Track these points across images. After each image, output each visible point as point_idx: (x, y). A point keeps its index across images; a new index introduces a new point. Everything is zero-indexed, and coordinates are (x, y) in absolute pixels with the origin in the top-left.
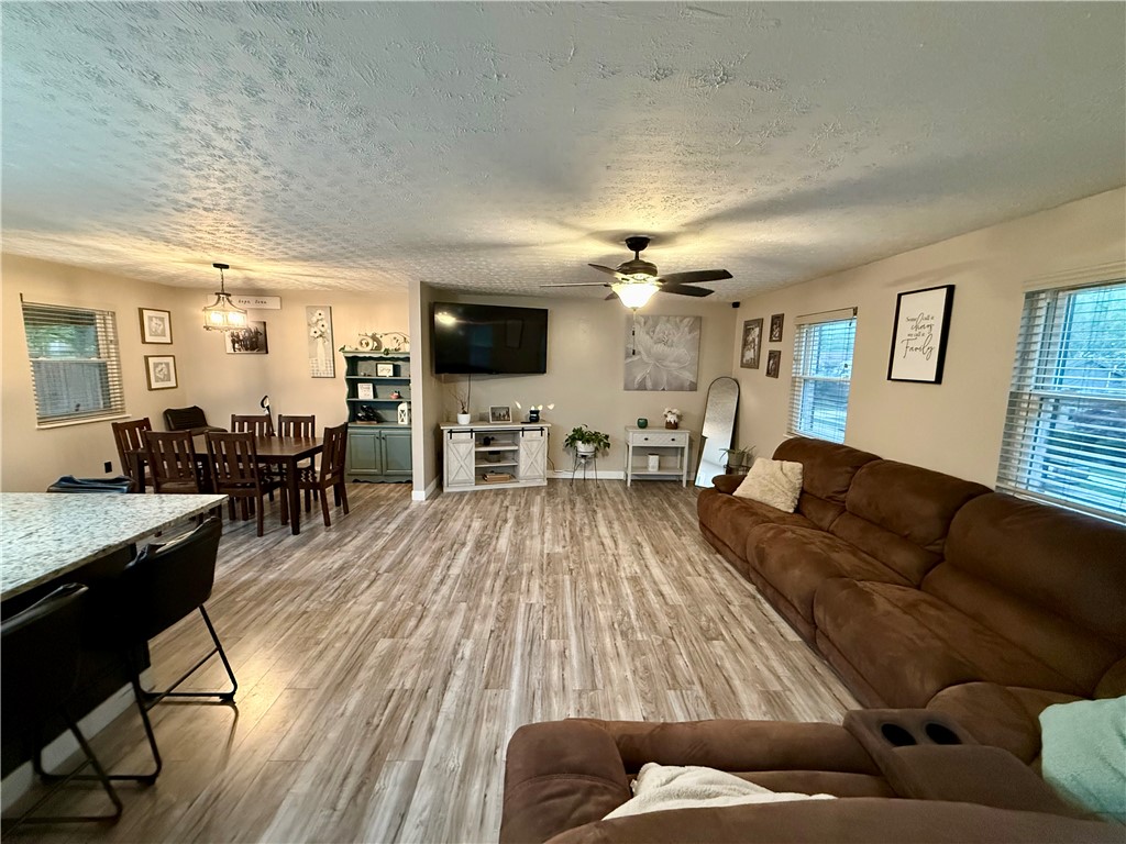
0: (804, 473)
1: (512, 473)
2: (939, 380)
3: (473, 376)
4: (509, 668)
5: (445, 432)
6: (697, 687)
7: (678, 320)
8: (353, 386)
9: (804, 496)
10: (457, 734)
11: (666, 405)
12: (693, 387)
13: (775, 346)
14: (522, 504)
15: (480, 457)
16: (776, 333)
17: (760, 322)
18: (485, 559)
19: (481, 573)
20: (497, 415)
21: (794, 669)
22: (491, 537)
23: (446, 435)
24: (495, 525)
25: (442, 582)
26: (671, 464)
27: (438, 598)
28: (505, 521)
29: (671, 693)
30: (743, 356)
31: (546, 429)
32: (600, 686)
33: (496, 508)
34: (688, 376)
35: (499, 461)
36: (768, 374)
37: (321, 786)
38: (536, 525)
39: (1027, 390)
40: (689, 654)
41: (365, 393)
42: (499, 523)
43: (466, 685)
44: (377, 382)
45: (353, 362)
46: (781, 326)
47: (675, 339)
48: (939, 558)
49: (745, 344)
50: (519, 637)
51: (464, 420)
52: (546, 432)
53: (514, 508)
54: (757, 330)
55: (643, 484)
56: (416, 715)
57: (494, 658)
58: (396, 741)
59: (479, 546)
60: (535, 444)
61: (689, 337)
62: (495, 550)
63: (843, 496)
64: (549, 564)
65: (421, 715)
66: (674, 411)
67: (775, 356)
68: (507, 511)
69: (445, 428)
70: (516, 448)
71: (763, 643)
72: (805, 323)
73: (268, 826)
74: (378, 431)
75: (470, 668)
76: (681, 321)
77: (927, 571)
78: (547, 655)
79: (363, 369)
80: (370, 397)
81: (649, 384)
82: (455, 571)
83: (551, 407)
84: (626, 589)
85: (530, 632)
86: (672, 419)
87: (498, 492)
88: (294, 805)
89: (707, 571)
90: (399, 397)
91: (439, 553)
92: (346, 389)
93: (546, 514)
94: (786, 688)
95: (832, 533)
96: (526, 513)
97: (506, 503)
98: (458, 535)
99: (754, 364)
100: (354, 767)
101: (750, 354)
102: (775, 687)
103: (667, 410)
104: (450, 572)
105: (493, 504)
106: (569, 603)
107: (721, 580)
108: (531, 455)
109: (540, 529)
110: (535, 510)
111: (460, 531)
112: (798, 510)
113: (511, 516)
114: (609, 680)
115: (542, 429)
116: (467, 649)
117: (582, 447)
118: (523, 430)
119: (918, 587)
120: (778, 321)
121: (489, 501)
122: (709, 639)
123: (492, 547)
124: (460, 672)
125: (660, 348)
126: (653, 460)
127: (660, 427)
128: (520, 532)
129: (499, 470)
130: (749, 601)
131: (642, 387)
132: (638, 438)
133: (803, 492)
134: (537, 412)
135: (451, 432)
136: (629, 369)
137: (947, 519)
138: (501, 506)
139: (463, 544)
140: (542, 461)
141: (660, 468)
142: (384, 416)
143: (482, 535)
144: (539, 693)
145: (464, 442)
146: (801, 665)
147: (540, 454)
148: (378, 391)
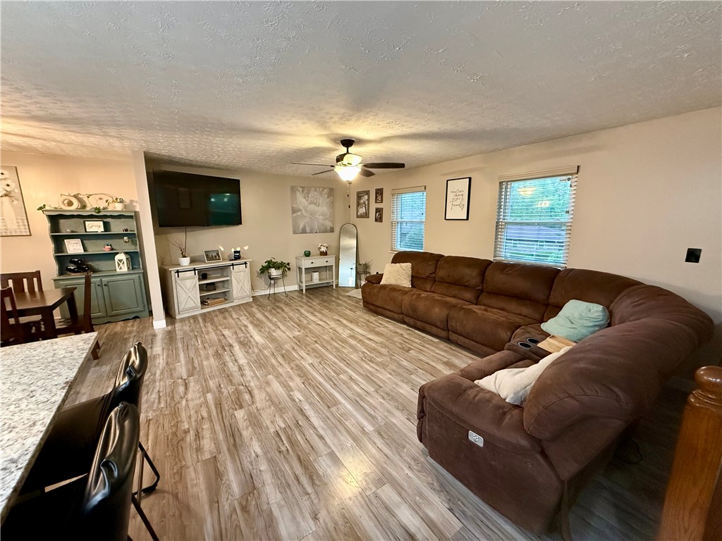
0: (413, 268)
1: (225, 296)
2: (467, 219)
3: (189, 229)
4: (331, 394)
5: (173, 273)
6: (419, 370)
7: (321, 189)
8: (58, 241)
9: (414, 278)
10: (337, 432)
11: (319, 241)
12: (332, 230)
13: (379, 206)
15: (202, 288)
16: (379, 198)
17: (367, 193)
18: (256, 349)
19: (262, 357)
20: (210, 256)
21: (445, 351)
22: (246, 337)
23: (174, 275)
24: (241, 330)
25: (241, 369)
26: (324, 277)
28: (246, 326)
29: (412, 376)
30: (357, 212)
31: (248, 263)
32: (382, 385)
34: (328, 224)
35: (215, 290)
36: (376, 220)
37: (288, 490)
38: (269, 324)
39: (501, 220)
40: (405, 359)
41: (74, 247)
42: (243, 328)
43: (317, 411)
44: (85, 238)
45: (55, 220)
46: (382, 194)
47: (321, 201)
48: (482, 291)
49: (358, 204)
50: (322, 380)
51: (185, 262)
52: (248, 265)
54: (366, 197)
55: (313, 290)
56: (304, 435)
57: (318, 395)
58: (307, 451)
59: (244, 344)
60: (242, 274)
61: (328, 200)
62: (257, 343)
63: (433, 275)
64: (299, 341)
65: (306, 433)
66: (325, 245)
67: (379, 211)
68: (240, 320)
69: (172, 270)
70: (228, 278)
71: (428, 346)
72: (396, 192)
73: (277, 523)
74: (99, 279)
75: (311, 404)
76: (323, 191)
77: (478, 297)
78: (344, 382)
79: (66, 227)
80: (81, 251)
81: (308, 230)
83: (246, 248)
84: (353, 342)
85: (324, 376)
86: (323, 249)
87: (219, 312)
88: (280, 507)
89: (382, 324)
90: (112, 249)
91: (218, 355)
92: (51, 246)
93: (269, 317)
94: (449, 359)
95: (433, 292)
99: (366, 215)
100: (297, 472)
101: (362, 210)
102: (446, 360)
103: (320, 244)
106: (330, 356)
107: (391, 327)
108: (240, 282)
109: (274, 325)
112: (413, 286)
113: (246, 323)
114: (384, 382)
115: (246, 263)
116: (298, 396)
117: (274, 272)
118: (233, 265)
119: (476, 304)
120: (379, 192)
122: (408, 351)
123: (253, 342)
124: (306, 407)
125: (313, 206)
126: (316, 275)
127: (317, 255)
128: (263, 330)
129: (214, 297)
130: (408, 332)
131: (304, 231)
132: (306, 263)
133: (412, 277)
134: (239, 252)
135: (177, 272)
136: (294, 220)
137: (483, 274)
139: (231, 346)
140: (247, 286)
141: (320, 280)
142: (96, 267)
143: (238, 337)
144: (357, 399)
145: (188, 278)
146: (446, 349)
147: (246, 281)
148: (86, 245)
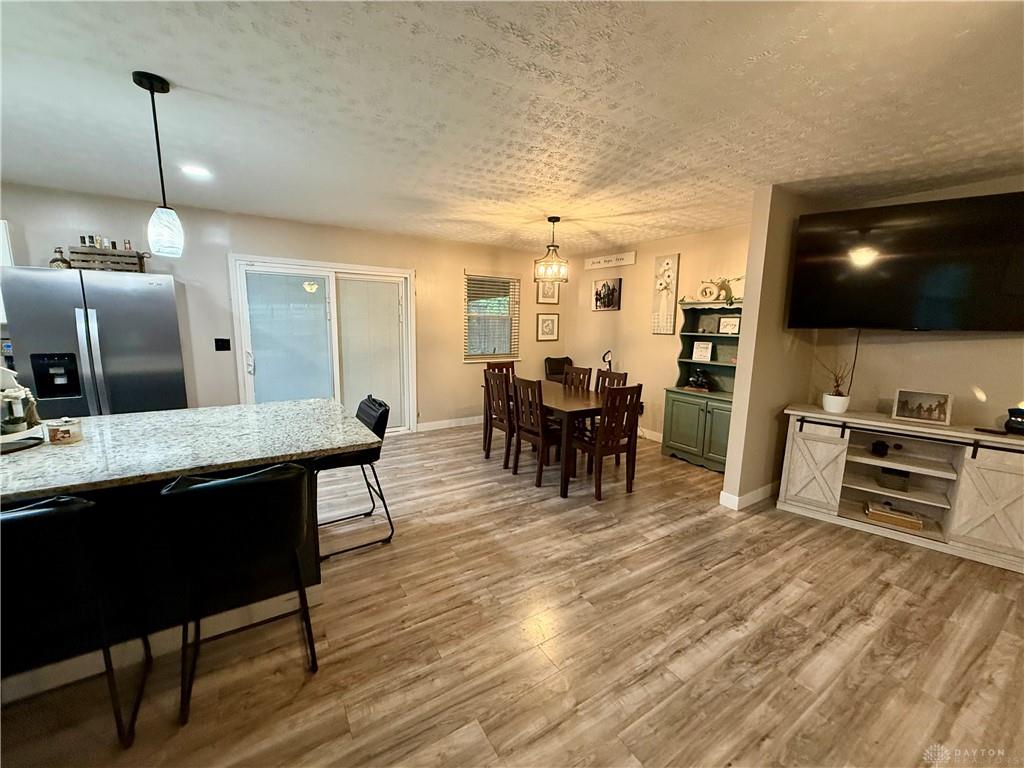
5: (792, 419)
14: (931, 596)
15: (856, 472)
18: (756, 680)
19: (727, 710)
20: (916, 404)
22: (804, 636)
23: (794, 425)
24: (833, 613)
25: (643, 676)
27: (609, 708)
28: (864, 615)
33: (860, 576)
35: (907, 491)
38: (945, 669)
41: (702, 353)
42: (845, 612)
44: (718, 341)
45: (693, 315)
51: (834, 405)
53: (905, 595)
59: (766, 644)
62: (793, 672)
68: (880, 594)
69: (794, 414)
70: (951, 476)
74: (704, 402)
79: (706, 325)
80: (706, 359)
82: (682, 668)
87: (881, 545)
91: (686, 612)
92: (679, 347)
93: (995, 652)
96: (933, 619)
97: (890, 575)
98: (743, 596)
104: (672, 667)
105: (856, 564)
109: (952, 684)
110: (966, 626)
111: (751, 591)
113: (884, 610)
118: (976, 445)
121: (852, 555)
123: (791, 660)
128: (887, 661)
135: (802, 420)
138: (874, 577)
139: (739, 620)
143: (788, 620)
